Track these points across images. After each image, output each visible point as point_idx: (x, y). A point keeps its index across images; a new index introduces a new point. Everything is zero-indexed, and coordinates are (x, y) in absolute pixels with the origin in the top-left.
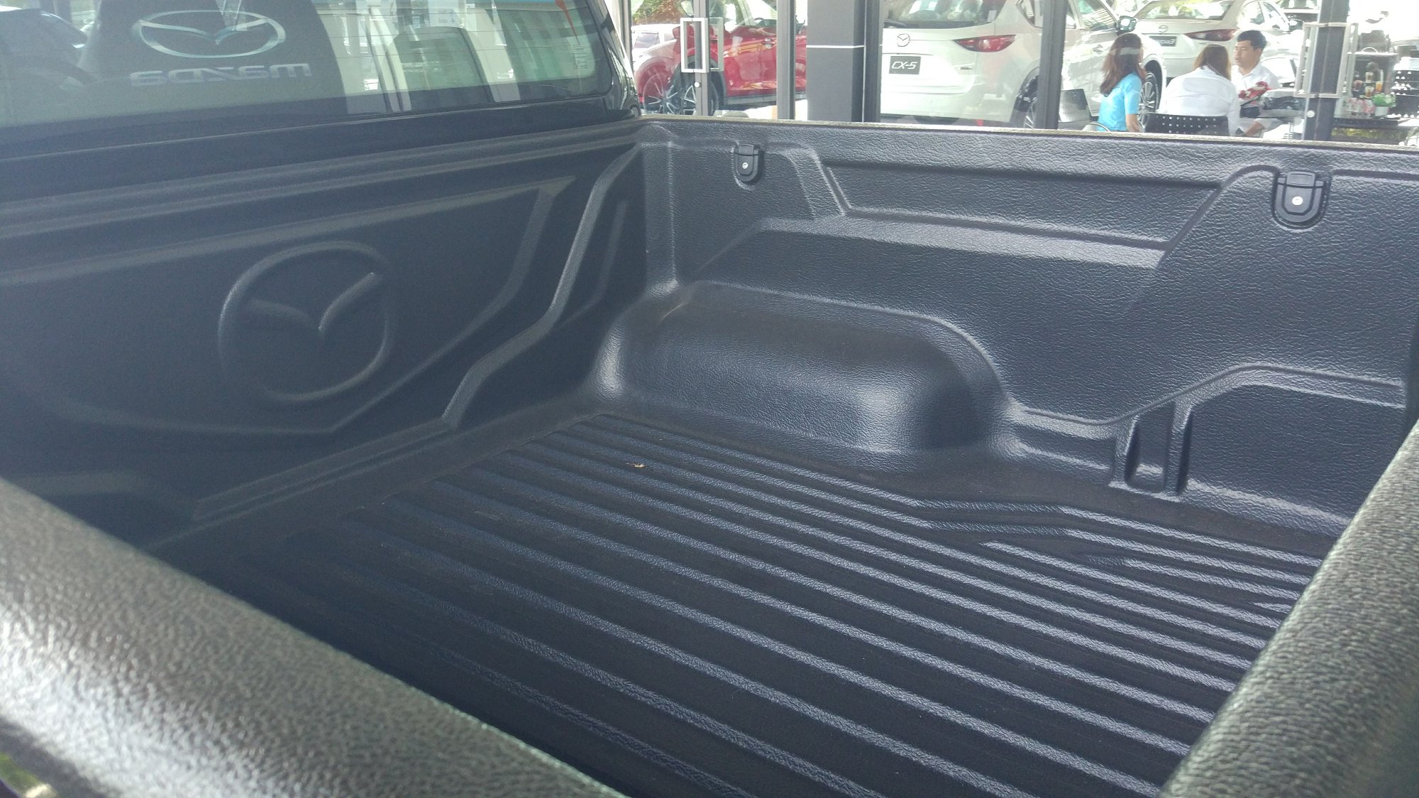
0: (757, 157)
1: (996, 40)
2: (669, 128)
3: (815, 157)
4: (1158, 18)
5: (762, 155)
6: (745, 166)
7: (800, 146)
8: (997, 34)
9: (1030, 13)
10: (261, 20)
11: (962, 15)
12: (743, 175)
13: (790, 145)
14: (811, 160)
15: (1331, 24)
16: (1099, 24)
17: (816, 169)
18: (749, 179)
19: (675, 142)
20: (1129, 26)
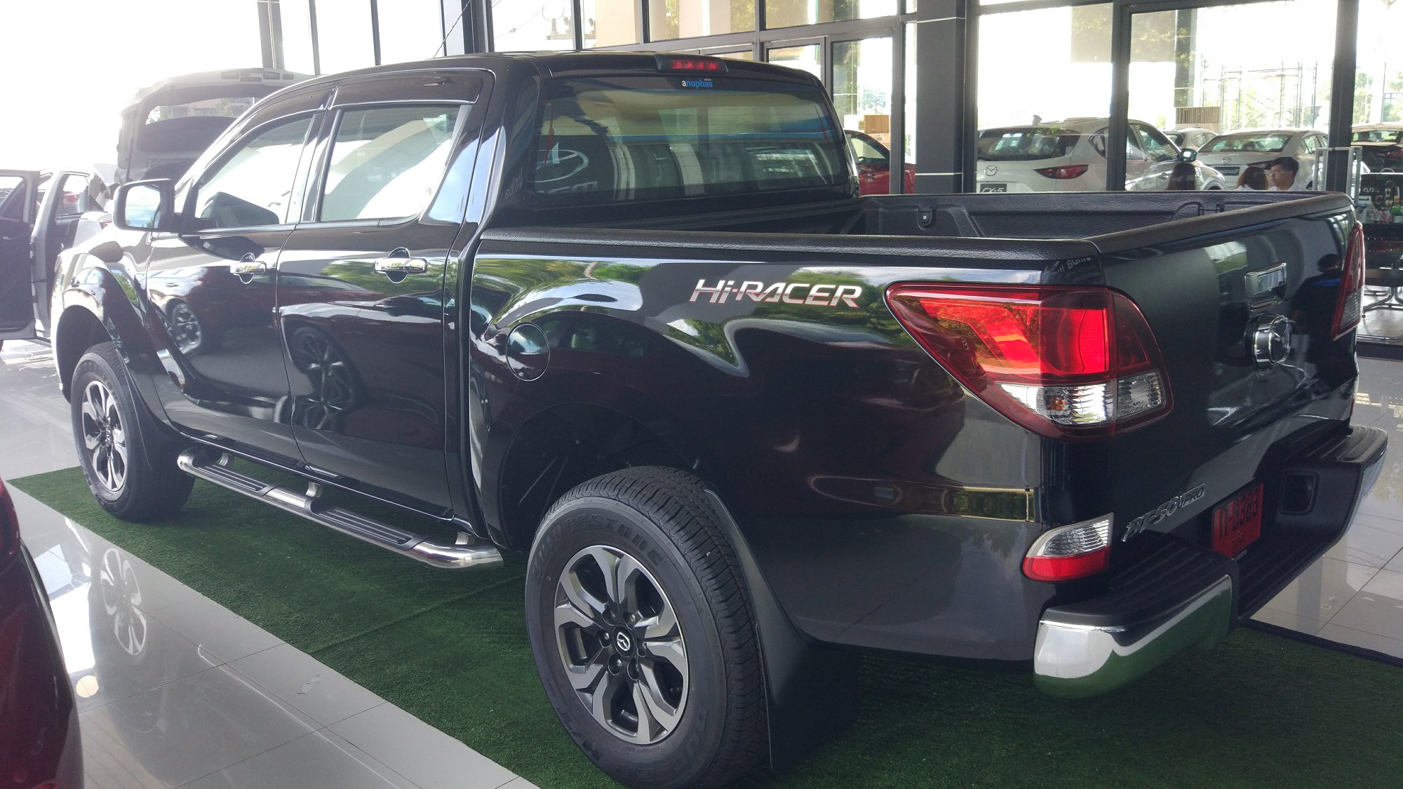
0: (931, 213)
1: (1072, 169)
2: (880, 201)
3: (965, 211)
4: (1222, 151)
5: (934, 212)
6: (925, 217)
7: (958, 206)
8: (1073, 164)
9: (1101, 147)
10: (576, 154)
11: (1042, 150)
12: (924, 222)
13: (950, 206)
14: (963, 213)
15: (1337, 148)
16: (1164, 155)
17: (965, 217)
18: (924, 225)
19: (883, 208)
20: (1190, 157)
